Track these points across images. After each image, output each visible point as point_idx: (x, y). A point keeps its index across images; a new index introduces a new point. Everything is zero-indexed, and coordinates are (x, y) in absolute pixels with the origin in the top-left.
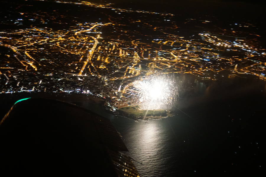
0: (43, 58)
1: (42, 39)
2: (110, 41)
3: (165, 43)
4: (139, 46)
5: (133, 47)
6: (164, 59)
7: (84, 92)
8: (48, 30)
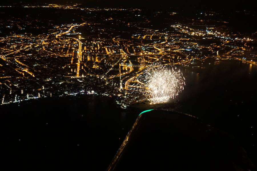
0: (35, 64)
1: (26, 45)
2: (93, 40)
3: (144, 37)
4: (121, 43)
5: (116, 44)
6: (150, 53)
7: (89, 92)
8: (29, 35)
